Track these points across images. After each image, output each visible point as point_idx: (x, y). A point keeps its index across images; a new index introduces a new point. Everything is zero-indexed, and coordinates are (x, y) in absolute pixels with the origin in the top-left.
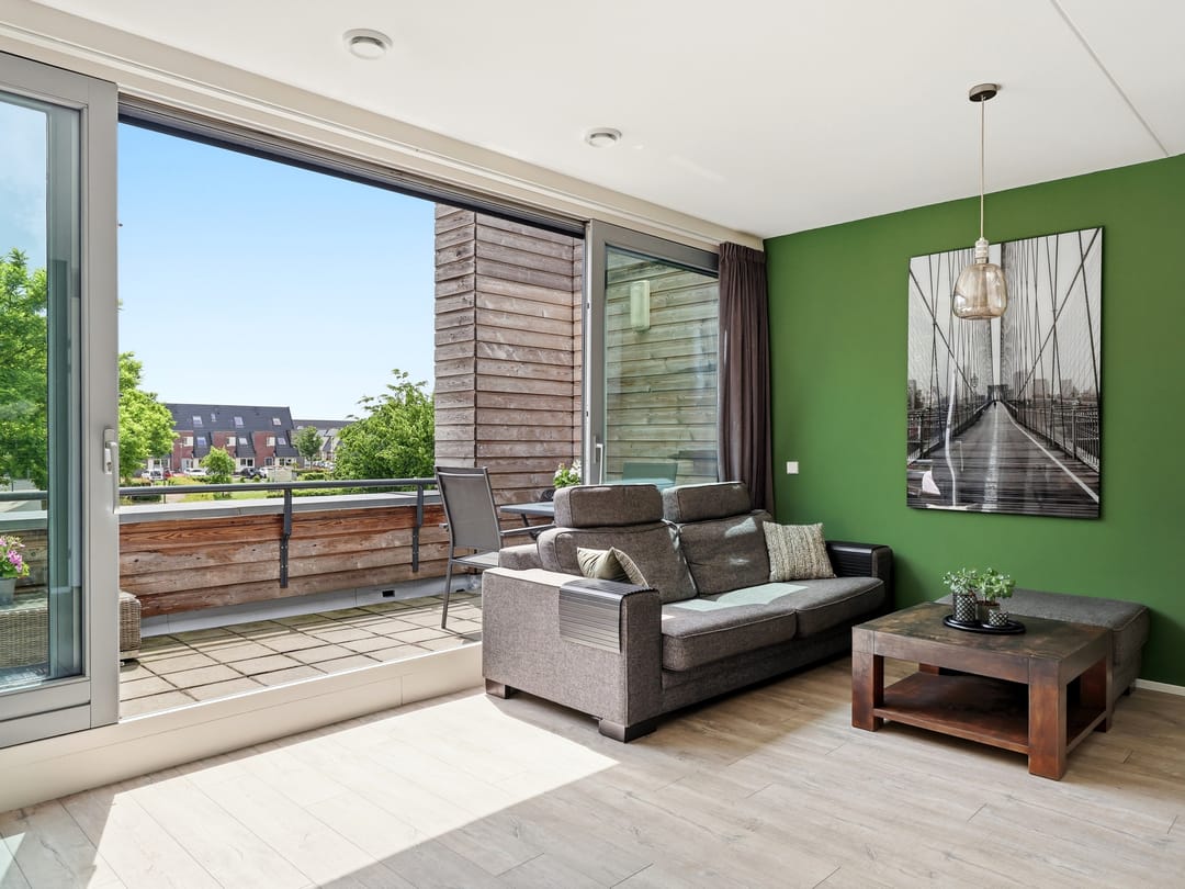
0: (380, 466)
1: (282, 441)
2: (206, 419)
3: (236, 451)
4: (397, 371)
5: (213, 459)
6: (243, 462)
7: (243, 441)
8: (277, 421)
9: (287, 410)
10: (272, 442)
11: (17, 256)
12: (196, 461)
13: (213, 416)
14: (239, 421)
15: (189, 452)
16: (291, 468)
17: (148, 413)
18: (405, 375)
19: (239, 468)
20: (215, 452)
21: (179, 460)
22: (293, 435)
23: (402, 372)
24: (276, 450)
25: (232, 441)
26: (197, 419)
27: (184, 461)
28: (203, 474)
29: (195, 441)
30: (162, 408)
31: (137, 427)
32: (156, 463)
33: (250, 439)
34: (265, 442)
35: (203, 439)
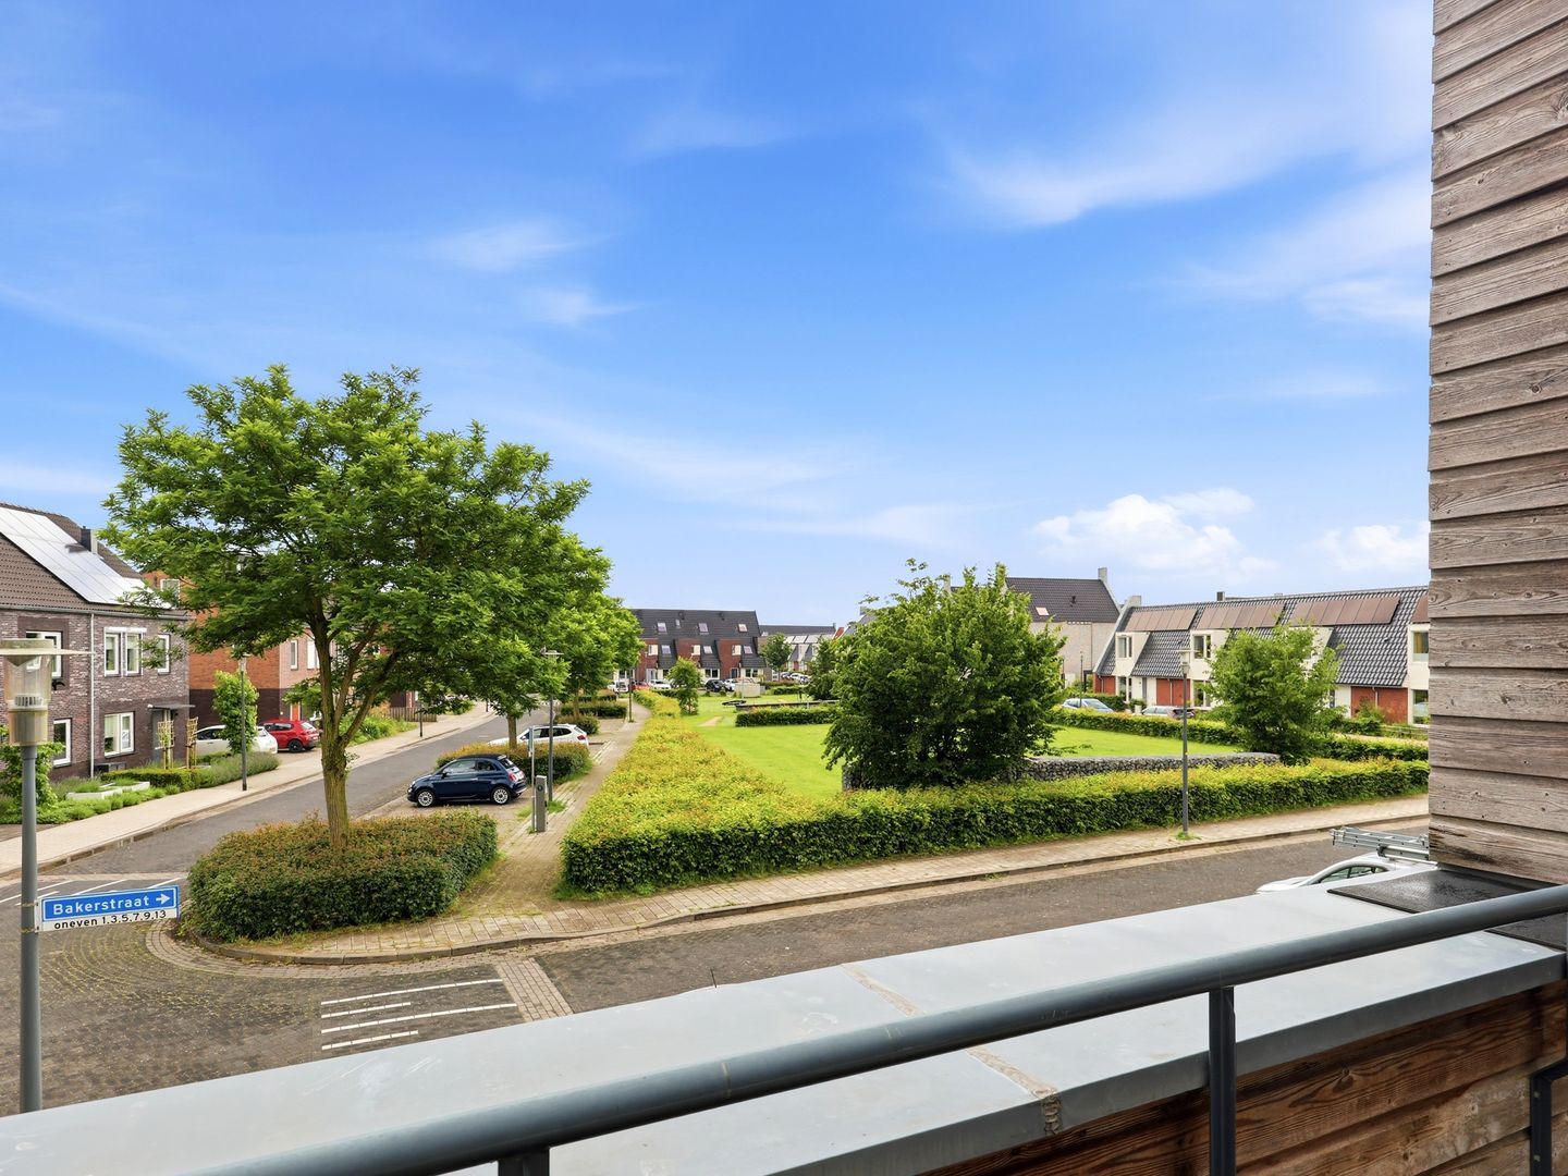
0: (890, 688)
1: (748, 650)
2: (671, 626)
3: (701, 660)
4: (912, 562)
5: (680, 670)
6: (708, 672)
7: (708, 650)
8: (743, 627)
9: (753, 615)
10: (737, 650)
11: (477, 428)
12: (660, 672)
13: (678, 623)
14: (704, 628)
15: (654, 662)
16: (756, 680)
17: (615, 620)
18: (923, 566)
19: (705, 680)
20: (682, 662)
21: (645, 670)
22: (760, 642)
23: (918, 563)
24: (742, 660)
25: (697, 650)
26: (662, 626)
27: (648, 671)
28: (667, 685)
29: (660, 650)
30: (628, 614)
31: (604, 636)
32: (622, 673)
33: (715, 647)
34: (732, 650)
35: (668, 647)
